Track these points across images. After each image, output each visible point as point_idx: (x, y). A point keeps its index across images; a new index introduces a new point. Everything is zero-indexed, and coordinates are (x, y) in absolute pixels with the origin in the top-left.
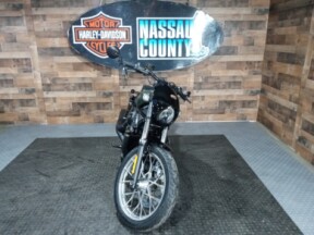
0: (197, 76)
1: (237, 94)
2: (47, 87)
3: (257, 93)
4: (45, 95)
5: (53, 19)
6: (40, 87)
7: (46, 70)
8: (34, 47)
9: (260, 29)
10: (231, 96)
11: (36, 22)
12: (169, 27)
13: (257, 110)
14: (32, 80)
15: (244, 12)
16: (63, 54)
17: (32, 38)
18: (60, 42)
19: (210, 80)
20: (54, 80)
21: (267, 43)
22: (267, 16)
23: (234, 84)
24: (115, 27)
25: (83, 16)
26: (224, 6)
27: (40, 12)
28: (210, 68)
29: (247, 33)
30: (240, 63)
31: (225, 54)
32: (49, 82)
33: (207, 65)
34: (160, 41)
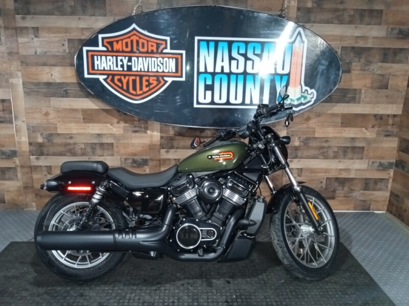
1: (356, 167)
2: (38, 150)
3: (390, 165)
4: (34, 161)
6: (26, 148)
7: (38, 119)
8: (18, 81)
10: (347, 170)
11: (21, 40)
12: (250, 55)
13: (388, 194)
15: (374, 34)
16: (66, 94)
17: (15, 66)
18: (62, 74)
19: (313, 144)
20: (50, 137)
23: (352, 150)
24: (157, 51)
25: (103, 31)
26: (341, 22)
27: (30, 22)
28: (313, 123)
29: (377, 67)
30: (364, 116)
31: (339, 101)
32: (40, 140)
33: (308, 119)
34: (233, 77)
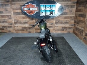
0: (56, 20)
1: (67, 25)
2: (16, 23)
3: (73, 25)
4: (15, 25)
5: (17, 5)
6: (14, 23)
7: (15, 18)
8: (12, 12)
9: (74, 8)
10: (66, 26)
11: (13, 6)
12: (49, 7)
13: (73, 30)
14: (11, 21)
15: (69, 3)
16: (20, 14)
17: (12, 10)
18: (19, 11)
19: (60, 22)
20: (17, 21)
21: (76, 11)
22: (76, 4)
23: (66, 23)
24: (34, 7)
25: (25, 4)
26: (64, 1)
27: (14, 3)
29: (70, 9)
30: (68, 17)
31: (64, 14)
32: (16, 22)
33: (59, 18)
34: (46, 11)
